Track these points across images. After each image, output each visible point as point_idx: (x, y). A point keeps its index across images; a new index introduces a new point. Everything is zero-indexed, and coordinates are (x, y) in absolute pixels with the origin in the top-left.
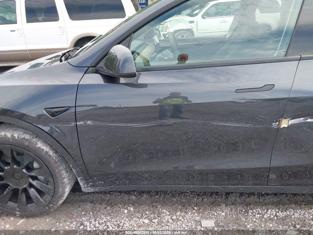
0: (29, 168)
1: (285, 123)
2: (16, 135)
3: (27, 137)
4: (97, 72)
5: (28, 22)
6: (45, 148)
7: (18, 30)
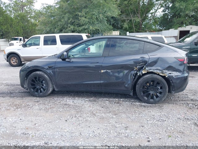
0: (42, 82)
1: (102, 71)
2: (40, 73)
3: (43, 73)
4: (60, 58)
5: (44, 45)
6: (47, 77)
7: (40, 48)
